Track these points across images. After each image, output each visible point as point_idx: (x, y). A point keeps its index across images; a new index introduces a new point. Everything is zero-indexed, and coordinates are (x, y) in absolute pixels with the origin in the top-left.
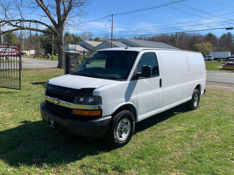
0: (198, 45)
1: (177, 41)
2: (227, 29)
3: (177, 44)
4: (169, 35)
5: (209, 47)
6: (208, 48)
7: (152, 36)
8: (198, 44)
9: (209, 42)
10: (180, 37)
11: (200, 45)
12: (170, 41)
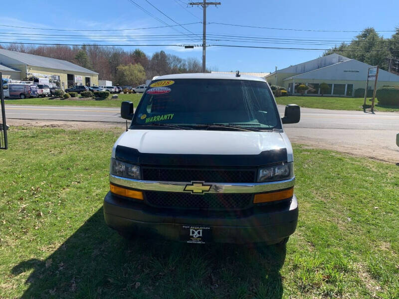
0: (124, 68)
1: (89, 59)
2: (186, 47)
3: (89, 65)
4: (72, 47)
5: (140, 72)
6: (138, 74)
7: (37, 46)
8: (123, 66)
9: (139, 64)
10: (91, 54)
11: (126, 67)
12: (76, 59)
